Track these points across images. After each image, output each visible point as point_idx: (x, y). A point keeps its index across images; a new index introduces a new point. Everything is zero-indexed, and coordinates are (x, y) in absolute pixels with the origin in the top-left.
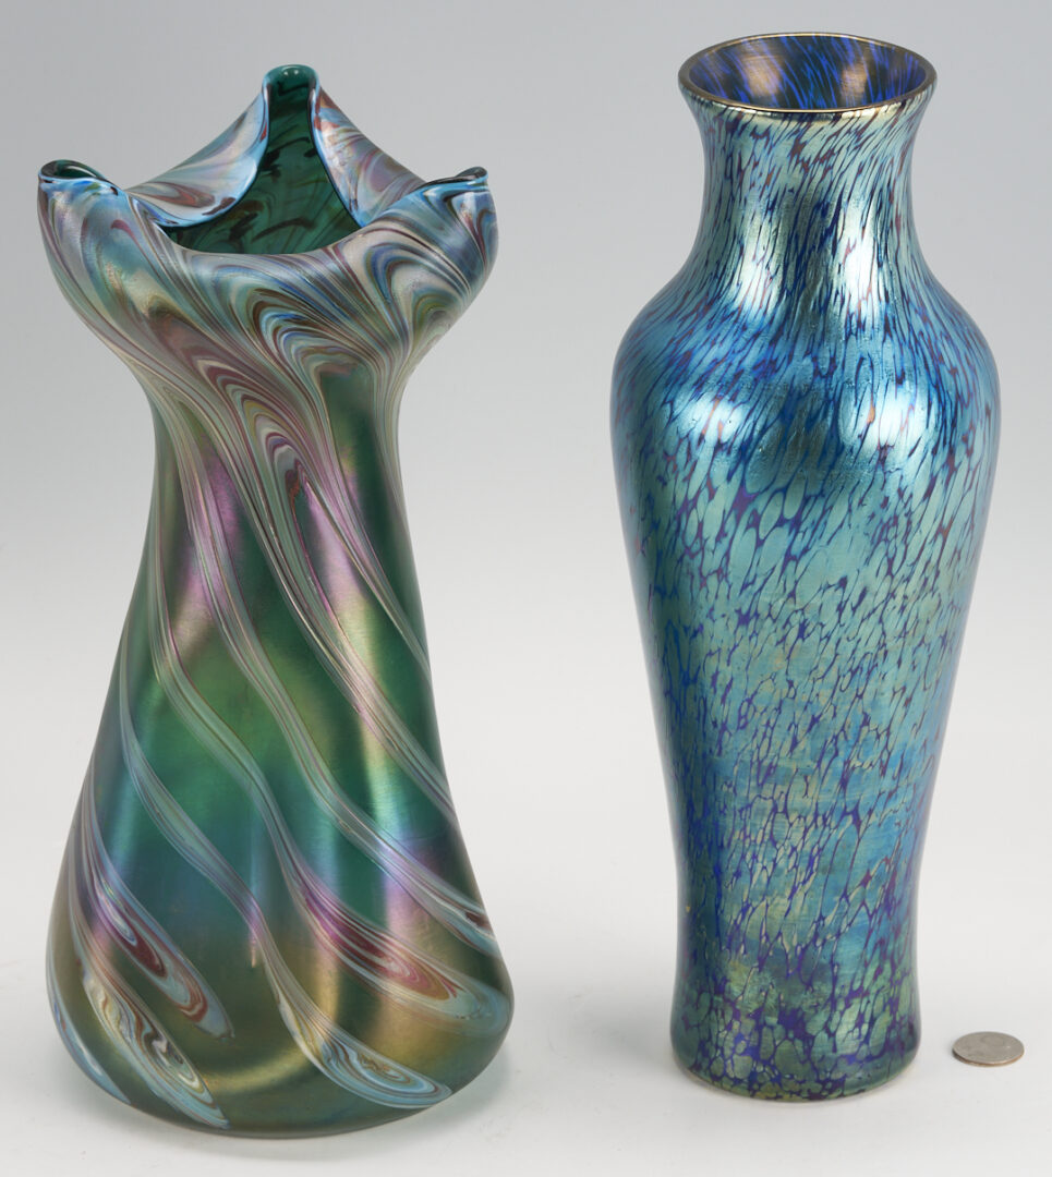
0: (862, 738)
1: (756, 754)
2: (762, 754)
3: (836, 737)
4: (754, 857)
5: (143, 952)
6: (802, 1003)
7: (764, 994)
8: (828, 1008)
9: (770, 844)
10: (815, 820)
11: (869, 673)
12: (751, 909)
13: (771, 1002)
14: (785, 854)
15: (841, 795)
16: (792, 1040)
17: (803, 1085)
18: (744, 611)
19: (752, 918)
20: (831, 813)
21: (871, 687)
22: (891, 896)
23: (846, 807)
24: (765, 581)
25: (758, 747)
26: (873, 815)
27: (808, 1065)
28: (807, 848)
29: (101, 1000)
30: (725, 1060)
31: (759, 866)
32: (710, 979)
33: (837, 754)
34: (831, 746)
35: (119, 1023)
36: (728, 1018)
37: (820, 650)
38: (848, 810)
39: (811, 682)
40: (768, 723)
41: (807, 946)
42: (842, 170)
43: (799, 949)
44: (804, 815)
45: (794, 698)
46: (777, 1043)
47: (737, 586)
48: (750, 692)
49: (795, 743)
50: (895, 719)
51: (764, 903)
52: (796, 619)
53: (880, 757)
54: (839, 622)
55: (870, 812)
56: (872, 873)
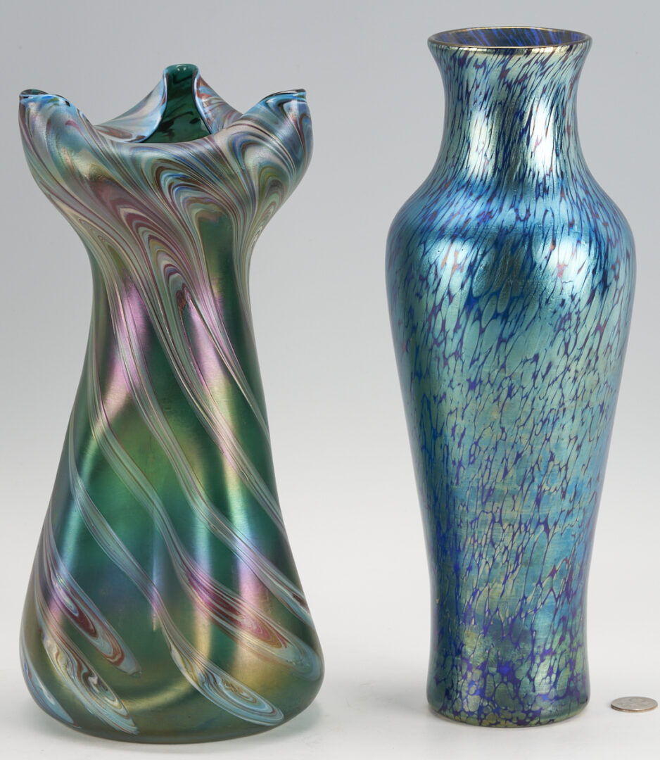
0: (549, 470)
1: (480, 481)
2: (485, 481)
3: (533, 468)
4: (481, 555)
5: (82, 620)
6: (512, 657)
7: (487, 651)
8: (530, 662)
9: (490, 545)
10: (520, 528)
11: (554, 423)
12: (478, 593)
13: (492, 657)
14: (500, 552)
15: (536, 510)
16: (506, 683)
17: (514, 714)
18: (472, 380)
19: (480, 598)
20: (530, 523)
21: (555, 434)
22: (569, 588)
23: (539, 519)
24: (486, 357)
25: (482, 476)
26: (558, 526)
27: (517, 700)
28: (515, 548)
29: (54, 653)
30: (462, 700)
31: (483, 561)
32: (453, 645)
33: (533, 481)
34: (530, 474)
35: (66, 666)
36: (464, 671)
37: (522, 406)
38: (541, 521)
39: (516, 428)
40: (489, 458)
41: (515, 618)
42: (533, 89)
43: (510, 619)
44: (512, 523)
45: (505, 440)
46: (496, 685)
47: (468, 362)
48: (477, 437)
49: (506, 472)
50: (571, 458)
51: (487, 588)
52: (506, 384)
53: (562, 485)
54: (534, 386)
55: (555, 524)
56: (557, 569)
